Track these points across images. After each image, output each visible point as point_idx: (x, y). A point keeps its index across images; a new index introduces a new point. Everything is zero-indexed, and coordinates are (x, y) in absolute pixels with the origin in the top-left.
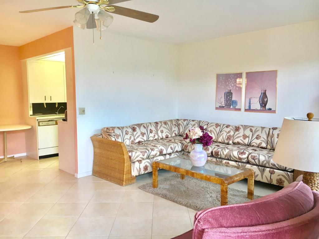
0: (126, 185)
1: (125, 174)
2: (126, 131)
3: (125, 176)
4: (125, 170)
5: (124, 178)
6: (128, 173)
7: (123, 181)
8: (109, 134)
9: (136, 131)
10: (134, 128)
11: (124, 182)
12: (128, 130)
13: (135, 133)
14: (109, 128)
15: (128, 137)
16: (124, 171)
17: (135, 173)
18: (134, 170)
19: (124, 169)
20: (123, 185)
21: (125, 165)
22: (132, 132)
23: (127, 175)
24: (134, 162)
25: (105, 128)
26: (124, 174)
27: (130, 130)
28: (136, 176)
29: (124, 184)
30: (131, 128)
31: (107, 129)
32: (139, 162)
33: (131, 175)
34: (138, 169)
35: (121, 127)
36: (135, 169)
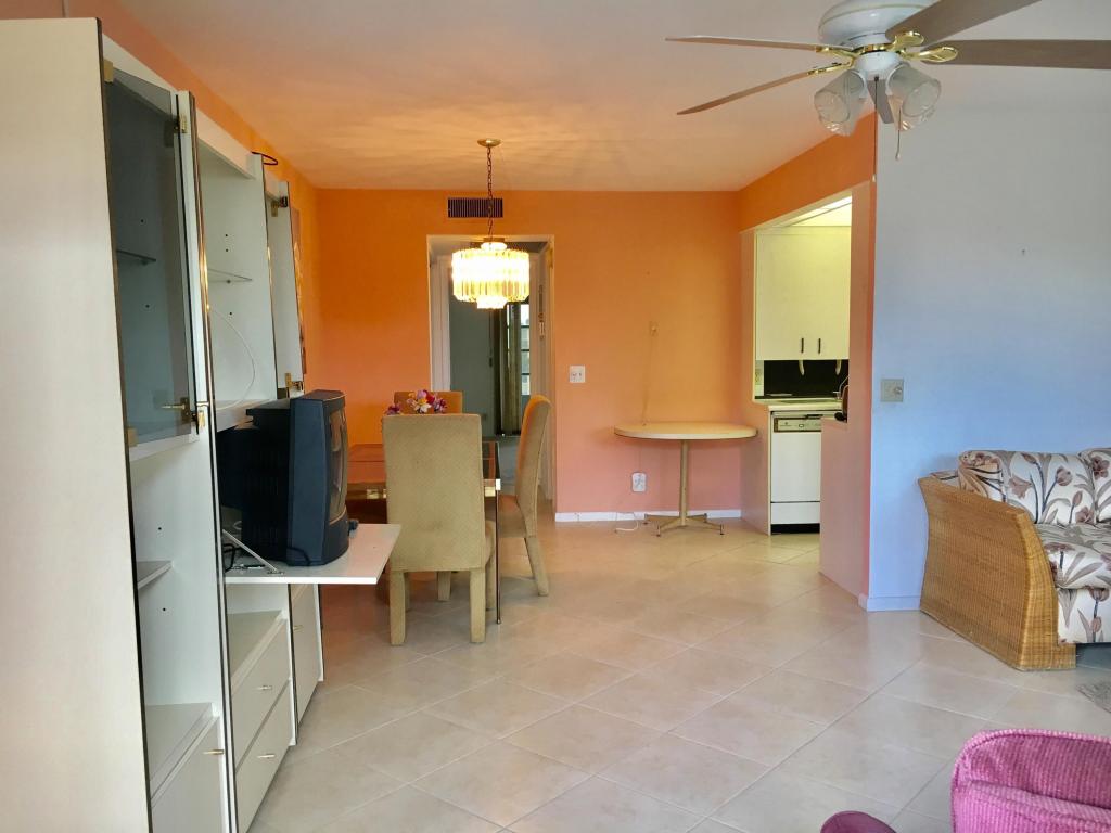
0: (1031, 668)
1: (1027, 624)
2: (1059, 471)
3: (1026, 634)
4: (1028, 614)
5: (1025, 641)
6: (1044, 627)
7: (1020, 651)
8: (978, 476)
9: (1105, 474)
10: (1096, 461)
11: (1023, 657)
13: (1100, 482)
14: (986, 454)
15: (1068, 492)
16: (1024, 616)
17: (1070, 630)
18: (1067, 621)
19: (1025, 609)
20: (1018, 664)
21: (1031, 595)
22: (1086, 475)
23: (1037, 632)
24: (1071, 591)
25: (970, 453)
26: (1023, 627)
27: (1078, 470)
28: (1079, 647)
29: (1022, 663)
30: (1086, 462)
31: (980, 456)
32: (1096, 593)
33: (1057, 636)
34: (1090, 619)
35: (1041, 455)
36: (1074, 612)
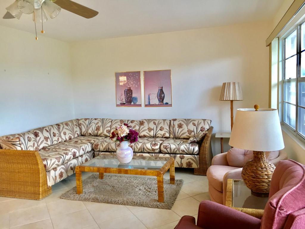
0: (44, 197)
1: (41, 185)
2: (28, 137)
3: (41, 188)
4: (41, 182)
5: (41, 191)
6: (45, 184)
7: (39, 194)
8: (12, 144)
9: (39, 136)
10: (36, 133)
11: (41, 196)
12: (30, 136)
13: (38, 138)
14: (9, 136)
15: (31, 143)
16: (39, 183)
17: (50, 183)
18: (50, 180)
19: (39, 181)
20: (40, 199)
21: (41, 176)
22: (34, 137)
23: (43, 187)
24: (49, 171)
25: (3, 137)
26: (39, 187)
27: (32, 136)
28: (52, 186)
29: (41, 197)
30: (33, 134)
31: (7, 137)
32: (55, 169)
33: (48, 185)
34: (54, 177)
35: (22, 134)
36: (51, 177)
